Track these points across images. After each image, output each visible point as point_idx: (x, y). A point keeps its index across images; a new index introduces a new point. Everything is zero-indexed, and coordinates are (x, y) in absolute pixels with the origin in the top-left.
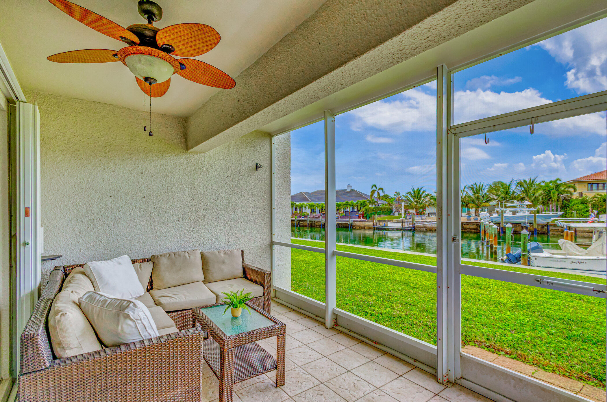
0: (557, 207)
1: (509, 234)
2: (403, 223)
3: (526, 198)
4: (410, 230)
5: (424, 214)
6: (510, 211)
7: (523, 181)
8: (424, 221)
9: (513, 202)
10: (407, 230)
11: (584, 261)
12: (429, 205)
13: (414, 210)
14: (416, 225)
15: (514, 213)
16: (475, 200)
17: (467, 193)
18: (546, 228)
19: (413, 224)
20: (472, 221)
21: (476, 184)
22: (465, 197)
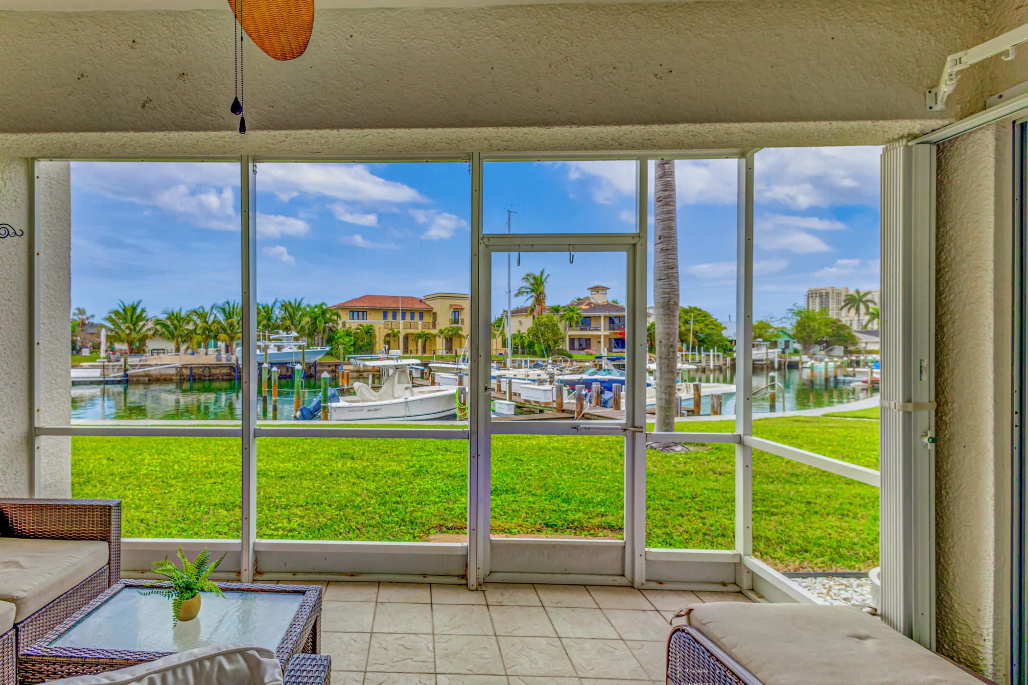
0: (322, 339)
1: (298, 379)
2: (105, 370)
3: (292, 327)
4: (119, 382)
5: (144, 352)
6: (275, 346)
7: (287, 303)
8: (145, 365)
9: (277, 333)
10: (113, 383)
11: (379, 407)
12: (154, 335)
13: (126, 344)
14: (131, 372)
15: (279, 348)
16: (228, 328)
17: (216, 316)
18: (313, 368)
19: (126, 370)
20: (224, 361)
21: (228, 303)
22: (214, 322)
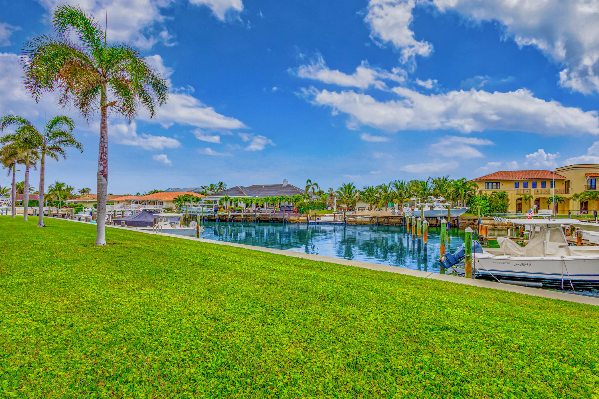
0: (463, 202)
2: (336, 218)
3: (441, 194)
4: (342, 224)
5: (355, 209)
6: (429, 206)
7: (437, 179)
8: (354, 216)
9: (430, 198)
10: (339, 224)
12: (359, 200)
13: (346, 205)
14: (348, 219)
15: (432, 208)
16: (399, 196)
17: (392, 189)
18: (456, 221)
19: (344, 219)
20: (396, 215)
21: (399, 181)
22: (390, 192)
